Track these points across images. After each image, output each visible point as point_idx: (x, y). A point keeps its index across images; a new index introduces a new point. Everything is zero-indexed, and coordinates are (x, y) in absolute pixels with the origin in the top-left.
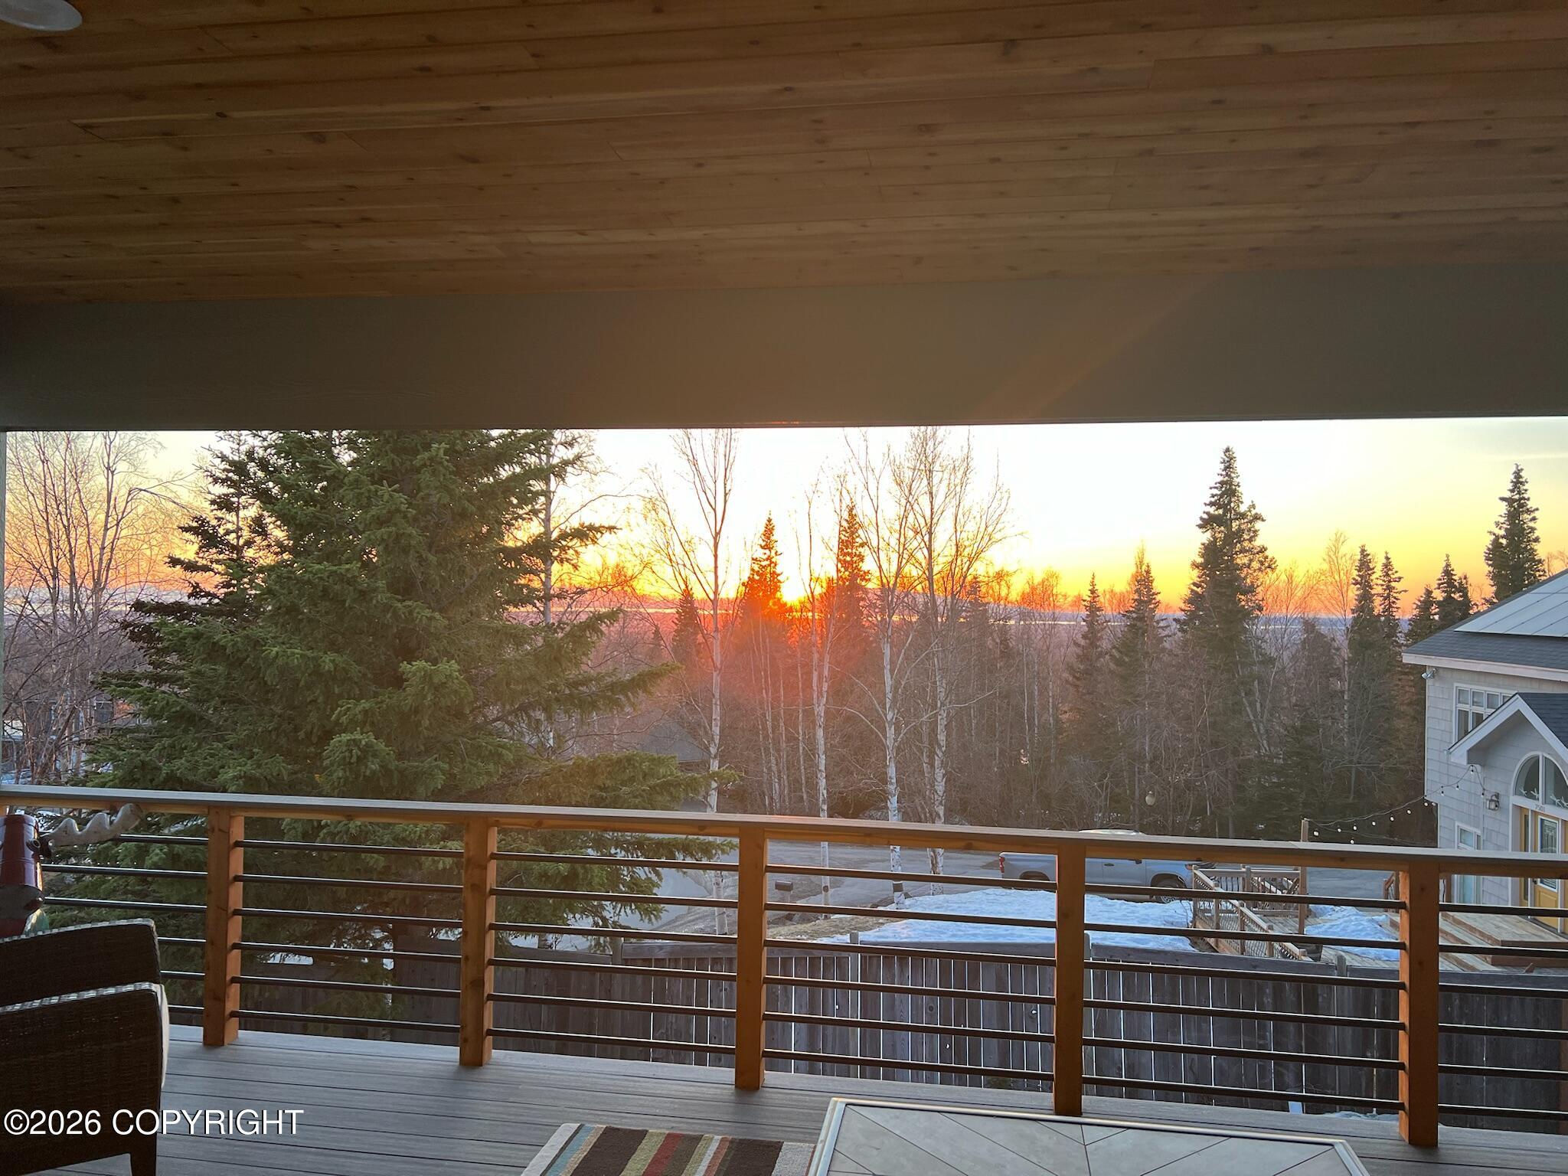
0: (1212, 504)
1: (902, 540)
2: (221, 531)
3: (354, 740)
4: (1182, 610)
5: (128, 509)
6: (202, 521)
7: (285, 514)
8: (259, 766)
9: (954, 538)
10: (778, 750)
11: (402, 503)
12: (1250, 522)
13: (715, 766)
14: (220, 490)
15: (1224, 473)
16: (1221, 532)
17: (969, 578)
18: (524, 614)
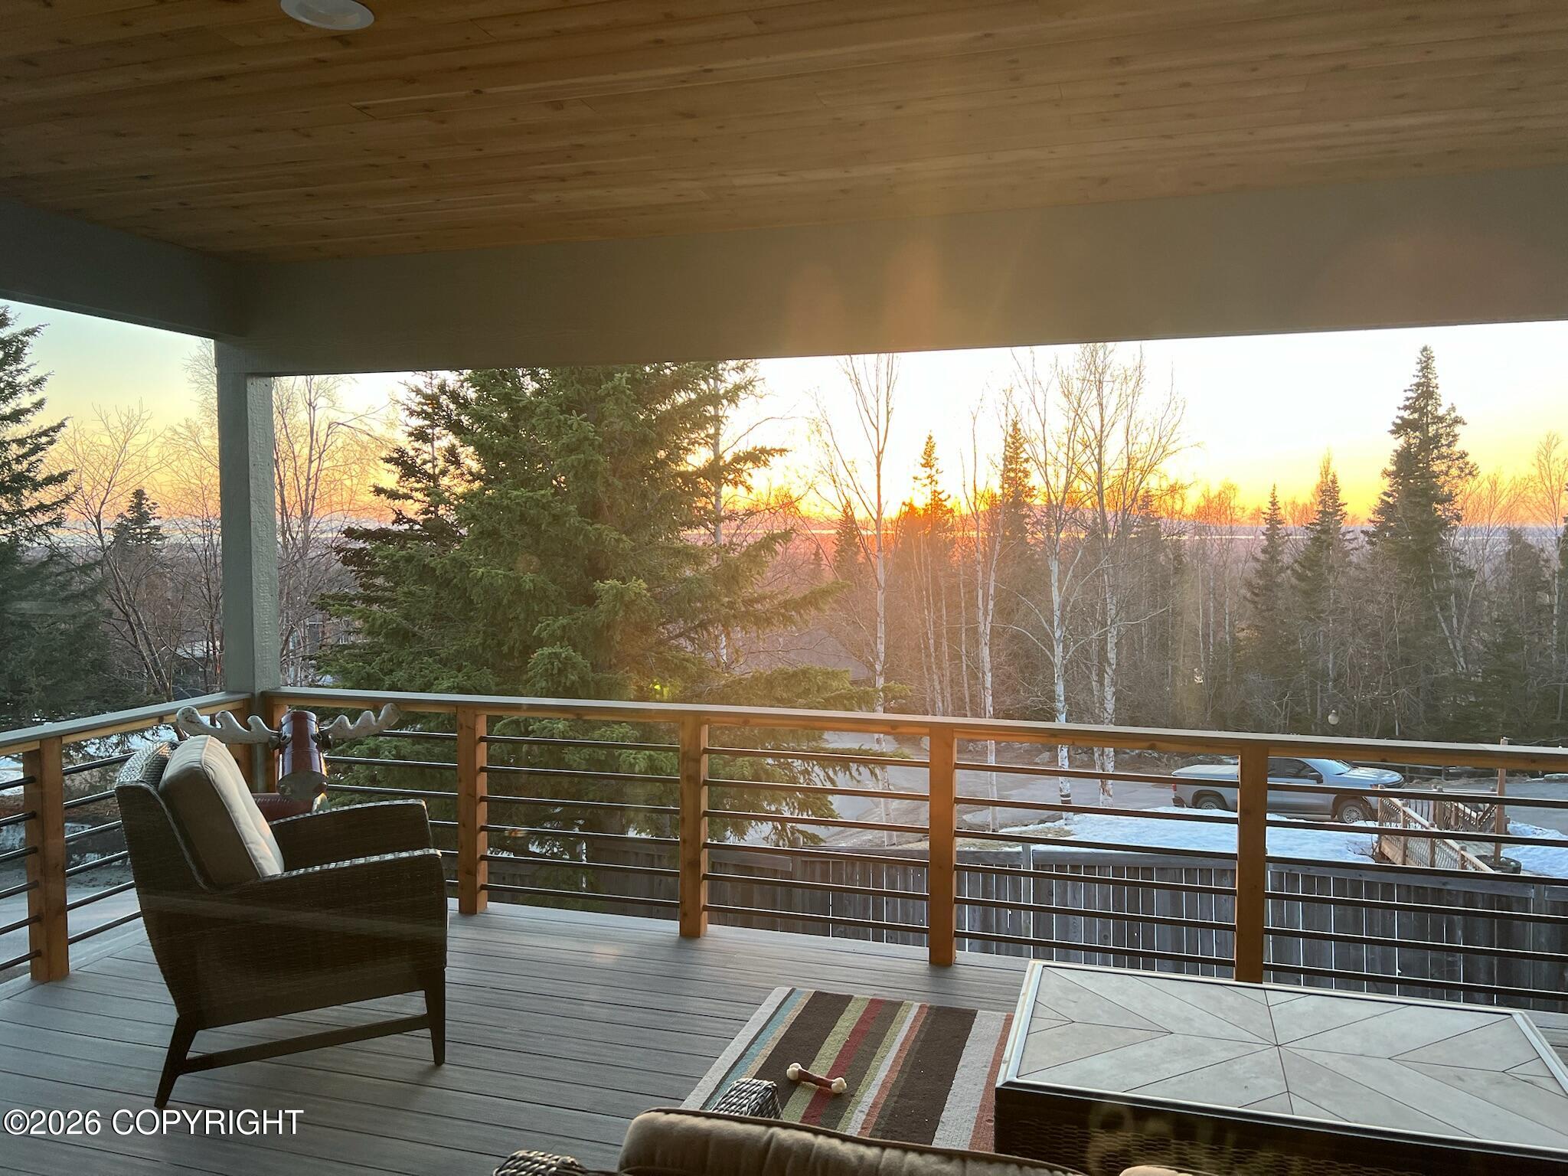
0: (1406, 408)
1: (1071, 454)
2: (419, 461)
3: (555, 653)
4: (1371, 521)
5: (329, 443)
6: (402, 452)
7: (482, 445)
8: (469, 678)
9: (1125, 450)
10: (940, 668)
11: (590, 431)
12: (1449, 426)
13: (880, 682)
14: (417, 422)
15: (1421, 374)
16: (1415, 438)
17: (1141, 492)
18: (695, 536)
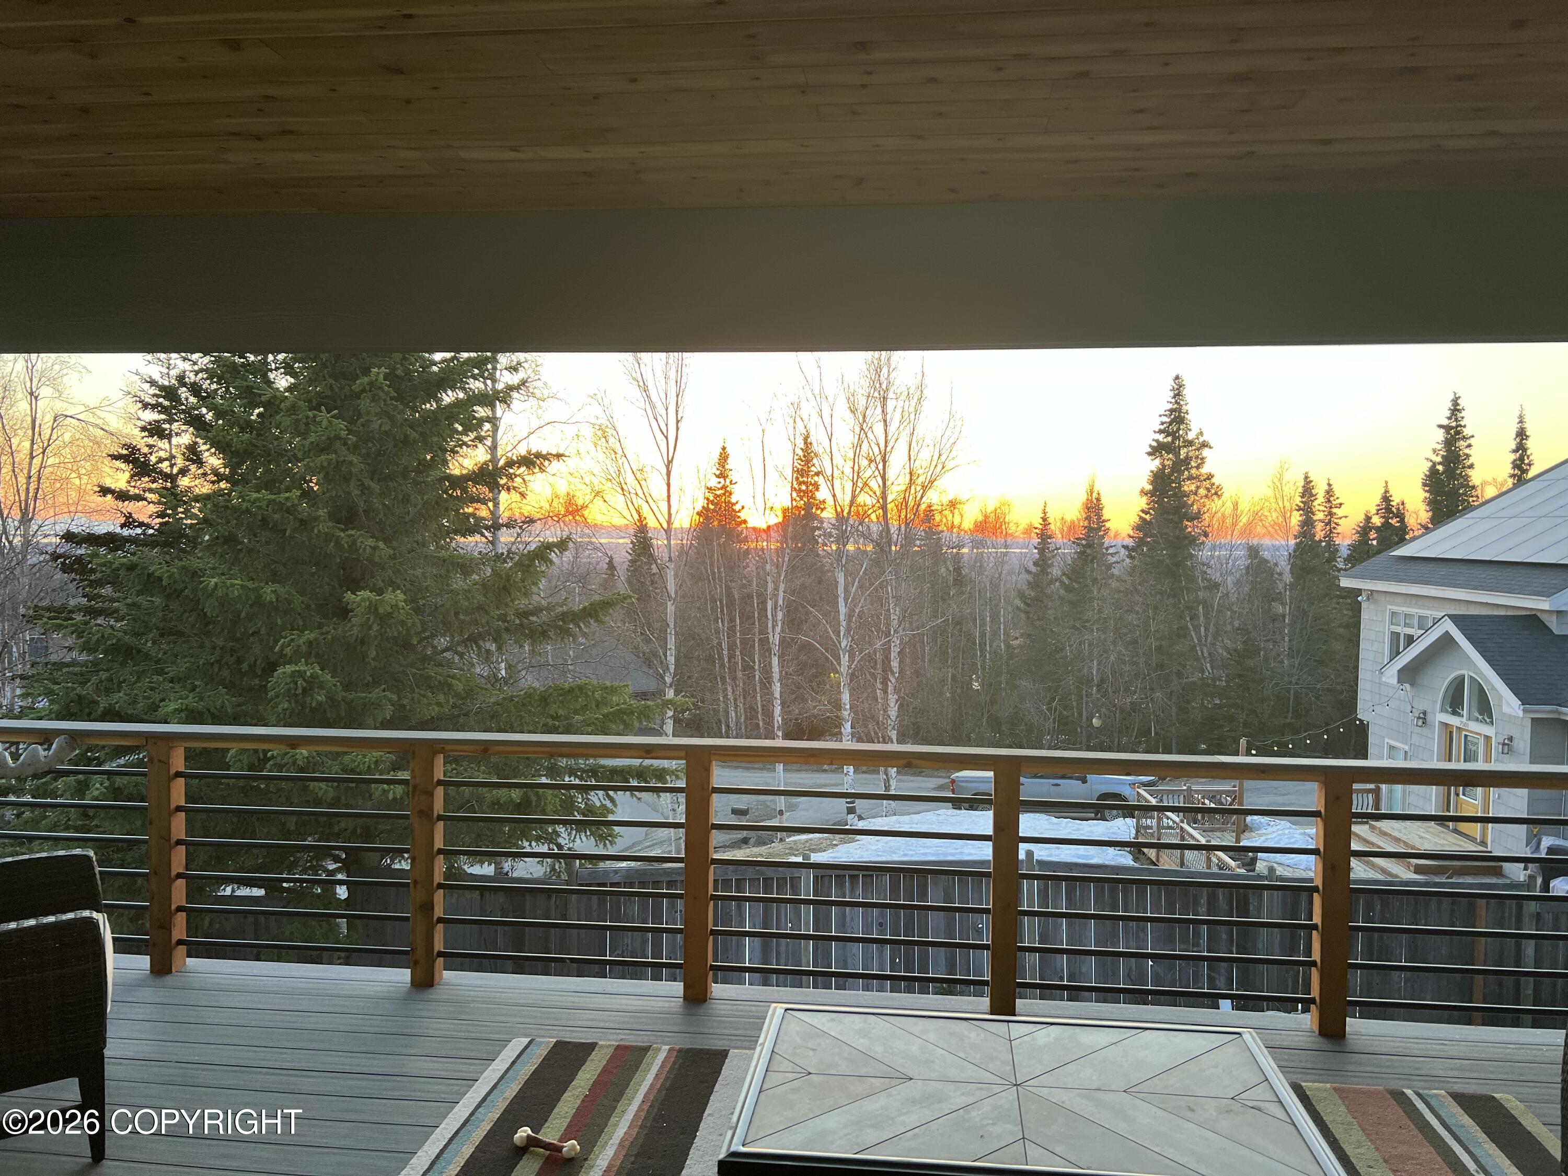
0: (1161, 432)
1: (856, 468)
2: (153, 459)
3: (299, 671)
4: (1131, 537)
5: (54, 437)
6: (133, 449)
7: (219, 442)
8: (202, 699)
9: (907, 466)
10: (734, 679)
11: (341, 429)
12: (1198, 449)
13: (670, 694)
14: (150, 416)
15: (1173, 401)
16: (1169, 460)
17: (923, 507)
18: (473, 543)
